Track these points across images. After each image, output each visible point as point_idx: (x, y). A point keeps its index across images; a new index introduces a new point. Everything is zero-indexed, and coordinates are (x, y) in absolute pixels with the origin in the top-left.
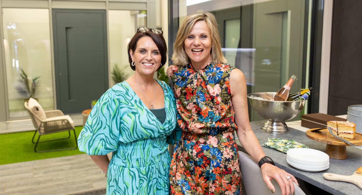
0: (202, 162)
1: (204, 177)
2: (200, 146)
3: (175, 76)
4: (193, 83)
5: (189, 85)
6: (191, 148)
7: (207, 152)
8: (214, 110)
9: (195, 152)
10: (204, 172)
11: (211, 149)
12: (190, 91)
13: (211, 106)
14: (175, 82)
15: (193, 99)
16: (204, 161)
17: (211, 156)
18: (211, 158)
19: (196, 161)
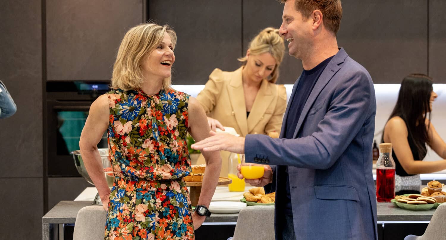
0: (169, 212)
1: (171, 231)
2: (163, 193)
3: (119, 107)
4: (147, 113)
5: (143, 116)
6: (153, 198)
7: (173, 199)
8: (171, 147)
9: (159, 201)
10: (171, 224)
11: (176, 195)
12: (145, 124)
13: (167, 142)
14: (120, 115)
15: (148, 133)
16: (171, 211)
17: (178, 203)
18: (178, 206)
19: (161, 211)
